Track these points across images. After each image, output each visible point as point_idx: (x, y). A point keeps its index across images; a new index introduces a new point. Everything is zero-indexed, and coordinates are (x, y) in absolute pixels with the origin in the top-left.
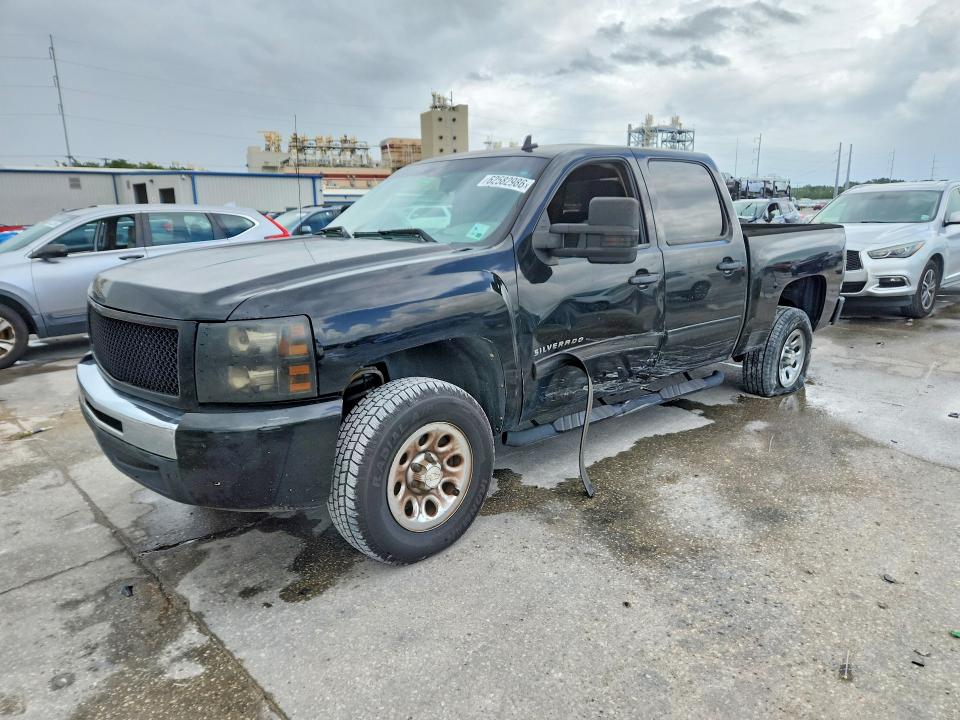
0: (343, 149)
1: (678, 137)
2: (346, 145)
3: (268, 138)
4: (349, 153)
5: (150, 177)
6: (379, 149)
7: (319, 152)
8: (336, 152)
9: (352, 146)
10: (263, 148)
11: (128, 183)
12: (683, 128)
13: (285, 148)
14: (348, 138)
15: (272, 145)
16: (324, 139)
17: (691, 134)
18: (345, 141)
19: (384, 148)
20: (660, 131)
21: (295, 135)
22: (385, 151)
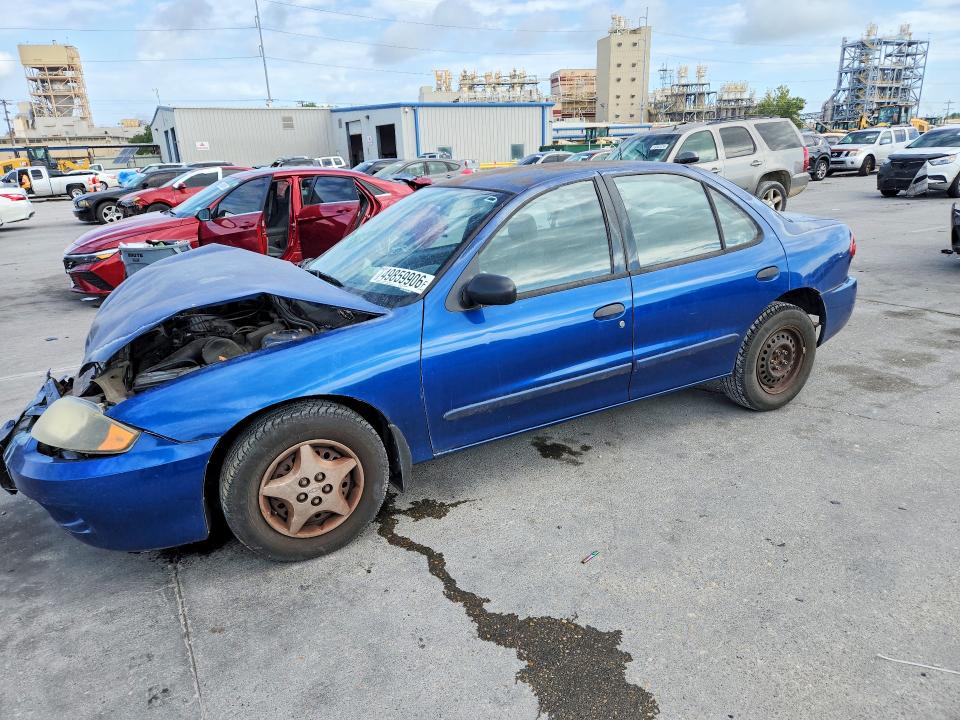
0: (512, 86)
1: (905, 49)
2: (516, 81)
3: (439, 78)
4: (519, 89)
5: (366, 113)
6: (549, 82)
7: (489, 90)
8: (505, 88)
9: (521, 81)
10: (434, 89)
11: (340, 121)
12: (913, 39)
13: (455, 87)
14: (517, 73)
15: (442, 83)
16: (493, 75)
17: (925, 45)
18: (513, 76)
19: (554, 81)
20: (885, 43)
21: (465, 72)
22: (556, 84)
